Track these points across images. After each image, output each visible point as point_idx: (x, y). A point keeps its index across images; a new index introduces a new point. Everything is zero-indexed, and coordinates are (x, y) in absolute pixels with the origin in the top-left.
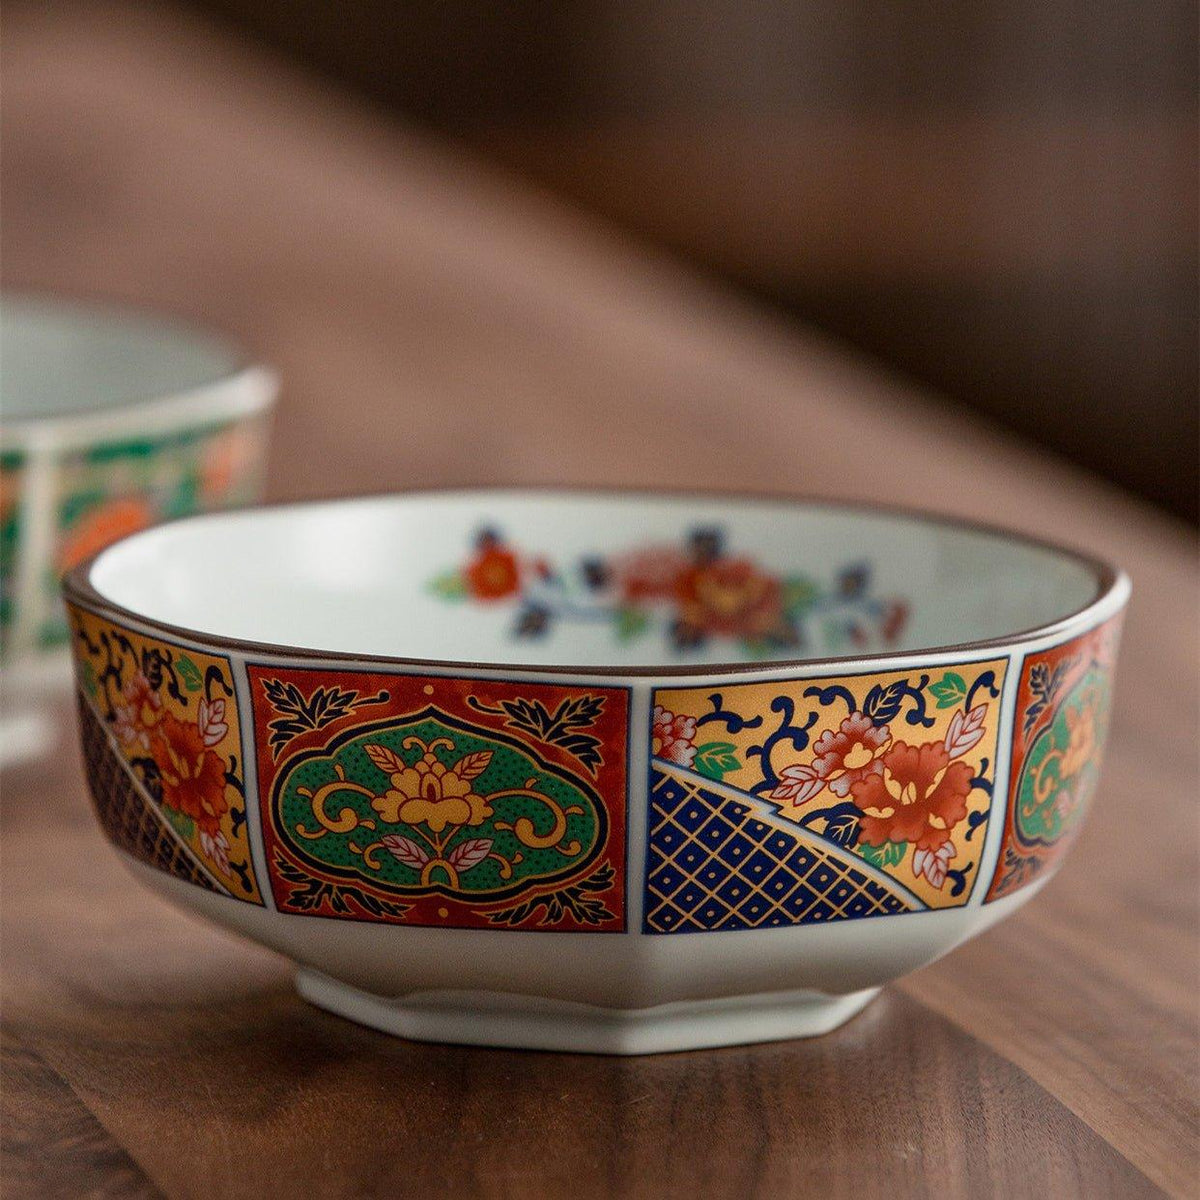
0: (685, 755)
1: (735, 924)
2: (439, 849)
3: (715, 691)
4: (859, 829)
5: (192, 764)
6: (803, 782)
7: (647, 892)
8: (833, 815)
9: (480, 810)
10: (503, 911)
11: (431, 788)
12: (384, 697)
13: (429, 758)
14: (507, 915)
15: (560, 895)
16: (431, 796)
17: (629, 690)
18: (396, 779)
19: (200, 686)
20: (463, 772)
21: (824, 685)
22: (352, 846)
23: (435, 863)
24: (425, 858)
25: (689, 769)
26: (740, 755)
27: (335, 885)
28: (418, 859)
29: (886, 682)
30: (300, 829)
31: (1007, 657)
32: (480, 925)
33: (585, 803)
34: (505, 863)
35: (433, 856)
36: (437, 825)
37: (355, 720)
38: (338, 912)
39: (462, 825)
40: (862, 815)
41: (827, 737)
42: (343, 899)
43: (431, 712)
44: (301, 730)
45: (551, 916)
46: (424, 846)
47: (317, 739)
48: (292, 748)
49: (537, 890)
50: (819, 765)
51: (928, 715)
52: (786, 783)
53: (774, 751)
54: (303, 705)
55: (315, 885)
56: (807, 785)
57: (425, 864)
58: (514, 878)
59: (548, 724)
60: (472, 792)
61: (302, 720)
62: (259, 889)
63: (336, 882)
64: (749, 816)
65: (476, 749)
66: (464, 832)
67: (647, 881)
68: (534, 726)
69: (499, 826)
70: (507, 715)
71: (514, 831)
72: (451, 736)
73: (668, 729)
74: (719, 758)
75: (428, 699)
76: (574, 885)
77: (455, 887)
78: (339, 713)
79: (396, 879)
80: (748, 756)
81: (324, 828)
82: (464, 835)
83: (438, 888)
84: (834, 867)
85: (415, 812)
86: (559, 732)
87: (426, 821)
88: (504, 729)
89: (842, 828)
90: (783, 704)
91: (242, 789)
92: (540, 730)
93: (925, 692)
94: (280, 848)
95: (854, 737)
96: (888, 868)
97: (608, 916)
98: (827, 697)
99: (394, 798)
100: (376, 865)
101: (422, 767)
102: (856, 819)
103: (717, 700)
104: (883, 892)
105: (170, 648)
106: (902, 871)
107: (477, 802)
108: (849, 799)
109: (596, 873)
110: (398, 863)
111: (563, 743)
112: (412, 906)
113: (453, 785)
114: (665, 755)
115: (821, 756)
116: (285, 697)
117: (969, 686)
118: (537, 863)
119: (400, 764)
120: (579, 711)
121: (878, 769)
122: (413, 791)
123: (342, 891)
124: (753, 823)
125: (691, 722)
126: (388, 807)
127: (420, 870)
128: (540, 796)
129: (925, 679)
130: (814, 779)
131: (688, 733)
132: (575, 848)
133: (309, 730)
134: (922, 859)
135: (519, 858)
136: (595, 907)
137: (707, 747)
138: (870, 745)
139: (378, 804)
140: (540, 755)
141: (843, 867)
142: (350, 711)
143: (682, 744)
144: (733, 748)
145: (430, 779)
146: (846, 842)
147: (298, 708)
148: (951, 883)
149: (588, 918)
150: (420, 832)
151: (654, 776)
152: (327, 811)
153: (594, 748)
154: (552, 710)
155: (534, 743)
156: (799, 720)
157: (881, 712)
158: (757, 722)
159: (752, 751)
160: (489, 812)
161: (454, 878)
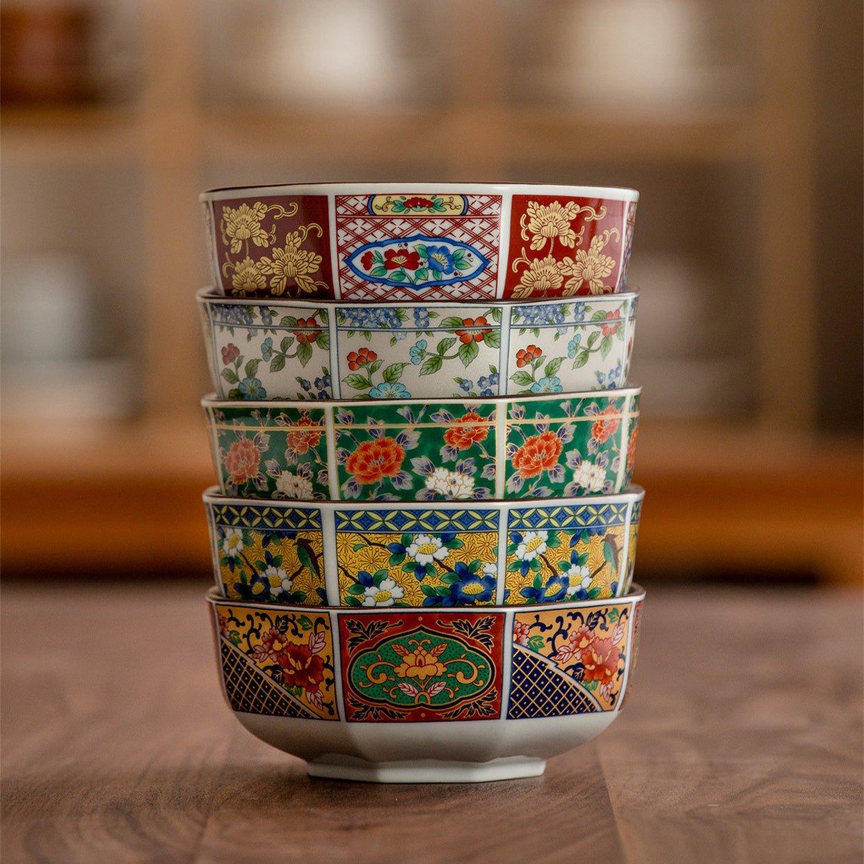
0: (525, 641)
1: (540, 715)
2: (423, 687)
3: (537, 613)
4: (584, 674)
5: (304, 663)
6: (566, 653)
7: (510, 700)
8: (575, 667)
9: (441, 669)
10: (449, 713)
11: (420, 661)
12: (400, 623)
13: (420, 648)
14: (451, 714)
15: (474, 704)
16: (421, 665)
17: (505, 613)
18: (405, 659)
19: (311, 628)
20: (434, 653)
21: (574, 612)
22: (384, 689)
23: (421, 693)
24: (416, 691)
25: (526, 647)
26: (544, 641)
27: (375, 707)
28: (414, 692)
29: (594, 611)
30: (361, 684)
31: (631, 603)
32: (439, 720)
33: (486, 663)
34: (451, 691)
35: (420, 690)
36: (422, 677)
37: (386, 634)
38: (377, 719)
39: (433, 676)
40: (584, 668)
41: (574, 633)
42: (379, 713)
43: (422, 628)
44: (362, 641)
45: (469, 713)
46: (416, 686)
47: (369, 644)
48: (358, 649)
49: (465, 702)
50: (571, 646)
51: (607, 626)
52: (560, 653)
53: (556, 640)
54: (364, 630)
55: (366, 708)
56: (567, 654)
57: (416, 695)
58: (455, 697)
59: (471, 630)
60: (438, 662)
61: (363, 636)
62: (338, 713)
63: (375, 705)
64: (547, 667)
65: (440, 643)
66: (435, 678)
67: (510, 696)
68: (465, 631)
69: (449, 676)
70: (454, 627)
71: (455, 677)
72: (429, 638)
73: (519, 630)
74: (537, 643)
75: (419, 623)
76: (480, 699)
77: (429, 704)
78: (380, 632)
79: (403, 702)
80: (547, 641)
81: (371, 682)
82: (434, 679)
83: (422, 705)
84: (575, 690)
85: (413, 672)
86: (476, 633)
87: (418, 676)
88: (454, 634)
89: (578, 674)
90: (560, 620)
91: (333, 669)
92: (468, 633)
93: (606, 616)
94: (352, 693)
95: (583, 634)
96: (592, 692)
97: (493, 712)
98: (574, 616)
99: (404, 666)
100: (395, 696)
101: (416, 652)
102: (583, 670)
103: (537, 617)
104: (590, 702)
105: (294, 613)
106: (596, 693)
107: (440, 665)
108: (581, 661)
109: (489, 693)
110: (404, 695)
111: (477, 638)
112: (409, 714)
113: (430, 659)
114: (518, 642)
115: (572, 642)
116: (355, 627)
117: (620, 614)
118: (465, 690)
119: (407, 652)
120: (484, 624)
121: (590, 648)
122: (412, 663)
123: (378, 709)
124: (549, 670)
125: (528, 627)
126: (401, 671)
127: (414, 697)
128: (468, 662)
129: (607, 610)
130: (569, 652)
131: (526, 632)
132: (481, 682)
133: (366, 640)
134: (603, 688)
135: (457, 689)
136: (488, 708)
137: (533, 638)
138: (588, 638)
139: (396, 670)
140: (468, 644)
141: (578, 690)
142: (385, 630)
143: (524, 636)
144: (542, 638)
145: (420, 657)
146: (579, 680)
147: (362, 632)
148: (611, 699)
149: (485, 713)
150: (415, 680)
151: (514, 650)
152: (373, 674)
153: (490, 639)
154: (473, 625)
155: (466, 639)
156: (565, 627)
157: (592, 624)
158: (551, 627)
159: (549, 639)
160: (445, 669)
161: (429, 700)
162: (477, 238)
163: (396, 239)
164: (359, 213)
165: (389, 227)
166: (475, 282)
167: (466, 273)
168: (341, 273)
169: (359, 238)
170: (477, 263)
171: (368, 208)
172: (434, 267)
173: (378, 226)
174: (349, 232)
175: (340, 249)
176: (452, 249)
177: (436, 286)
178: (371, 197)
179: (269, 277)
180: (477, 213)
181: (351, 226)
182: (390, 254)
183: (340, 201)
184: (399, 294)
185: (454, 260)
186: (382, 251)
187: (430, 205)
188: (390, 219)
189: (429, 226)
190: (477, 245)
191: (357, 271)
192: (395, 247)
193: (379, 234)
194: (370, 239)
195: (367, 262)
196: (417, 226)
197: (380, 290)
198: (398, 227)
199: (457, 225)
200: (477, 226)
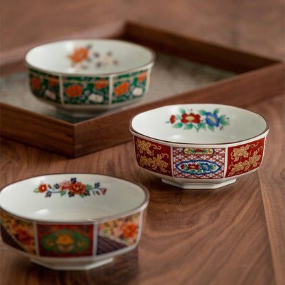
162: (217, 161)
163: (192, 161)
164: (180, 153)
165: (189, 157)
166: (217, 173)
167: (214, 171)
168: (174, 170)
169: (180, 160)
170: (217, 168)
171: (183, 151)
172: (204, 169)
173: (186, 157)
174: (177, 158)
175: (174, 163)
176: (209, 164)
177: (204, 174)
178: (184, 148)
179: (152, 164)
180: (217, 153)
181: (177, 156)
182: (190, 165)
183: (174, 148)
184: (193, 176)
185: (210, 167)
186: (187, 164)
187: (203, 151)
188: (190, 155)
189: (202, 157)
190: (217, 163)
191: (179, 170)
192: (191, 163)
193: (186, 159)
194: (183, 160)
195: (182, 167)
196: (198, 157)
197: (186, 175)
198: (192, 157)
199: (211, 157)
200: (217, 157)
